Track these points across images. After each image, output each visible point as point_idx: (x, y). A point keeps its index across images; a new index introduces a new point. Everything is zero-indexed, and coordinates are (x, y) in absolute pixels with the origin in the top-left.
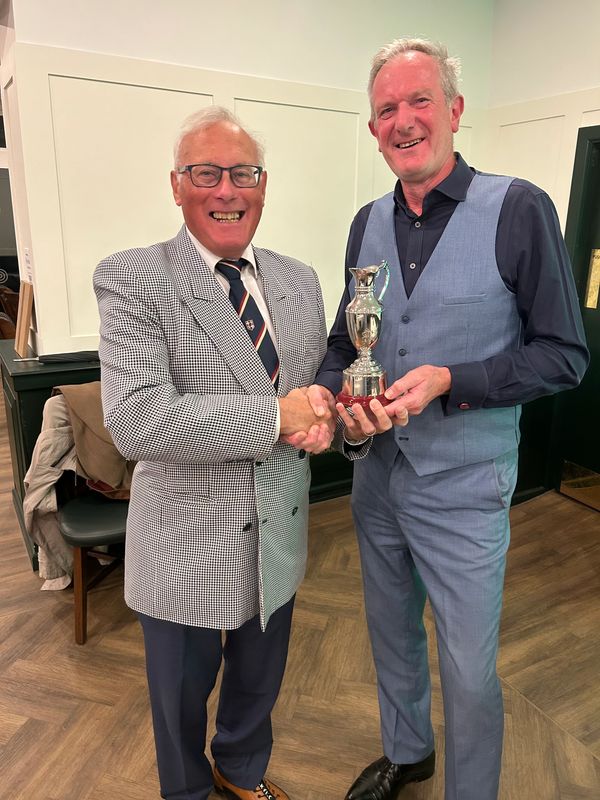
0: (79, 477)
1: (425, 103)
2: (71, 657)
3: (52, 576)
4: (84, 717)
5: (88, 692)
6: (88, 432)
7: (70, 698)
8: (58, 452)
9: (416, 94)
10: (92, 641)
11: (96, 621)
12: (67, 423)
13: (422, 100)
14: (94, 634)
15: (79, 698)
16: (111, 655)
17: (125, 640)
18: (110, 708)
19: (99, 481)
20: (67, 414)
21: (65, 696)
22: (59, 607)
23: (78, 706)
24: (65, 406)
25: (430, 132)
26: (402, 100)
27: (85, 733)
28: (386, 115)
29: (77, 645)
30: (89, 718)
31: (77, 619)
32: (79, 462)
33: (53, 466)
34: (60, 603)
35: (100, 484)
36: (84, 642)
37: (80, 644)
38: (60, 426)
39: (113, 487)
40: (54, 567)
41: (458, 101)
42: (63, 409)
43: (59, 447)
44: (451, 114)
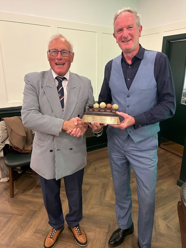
0: (11, 146)
1: (131, 29)
2: (9, 202)
3: (3, 177)
4: (13, 219)
5: (15, 212)
6: (13, 132)
7: (8, 214)
8: (3, 138)
9: (129, 26)
10: (15, 197)
11: (17, 190)
12: (6, 129)
13: (131, 27)
14: (16, 194)
15: (11, 214)
16: (22, 201)
17: (26, 196)
18: (21, 216)
19: (17, 147)
20: (6, 126)
21: (7, 213)
22: (6, 187)
23: (11, 216)
24: (6, 124)
25: (133, 38)
26: (125, 27)
27: (13, 224)
28: (119, 32)
29: (11, 198)
30: (14, 220)
31: (11, 190)
32: (10, 141)
33: (2, 143)
34: (6, 186)
35: (17, 148)
36: (13, 197)
37: (12, 198)
38: (4, 130)
39: (22, 148)
40: (3, 174)
41: (141, 27)
42: (5, 125)
43: (4, 137)
44: (139, 31)
